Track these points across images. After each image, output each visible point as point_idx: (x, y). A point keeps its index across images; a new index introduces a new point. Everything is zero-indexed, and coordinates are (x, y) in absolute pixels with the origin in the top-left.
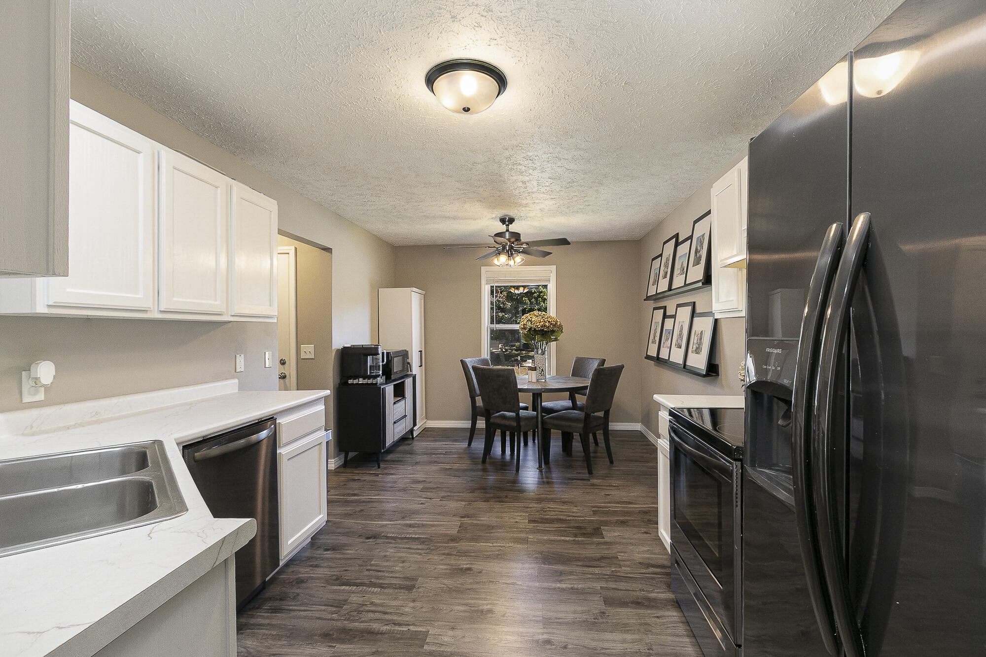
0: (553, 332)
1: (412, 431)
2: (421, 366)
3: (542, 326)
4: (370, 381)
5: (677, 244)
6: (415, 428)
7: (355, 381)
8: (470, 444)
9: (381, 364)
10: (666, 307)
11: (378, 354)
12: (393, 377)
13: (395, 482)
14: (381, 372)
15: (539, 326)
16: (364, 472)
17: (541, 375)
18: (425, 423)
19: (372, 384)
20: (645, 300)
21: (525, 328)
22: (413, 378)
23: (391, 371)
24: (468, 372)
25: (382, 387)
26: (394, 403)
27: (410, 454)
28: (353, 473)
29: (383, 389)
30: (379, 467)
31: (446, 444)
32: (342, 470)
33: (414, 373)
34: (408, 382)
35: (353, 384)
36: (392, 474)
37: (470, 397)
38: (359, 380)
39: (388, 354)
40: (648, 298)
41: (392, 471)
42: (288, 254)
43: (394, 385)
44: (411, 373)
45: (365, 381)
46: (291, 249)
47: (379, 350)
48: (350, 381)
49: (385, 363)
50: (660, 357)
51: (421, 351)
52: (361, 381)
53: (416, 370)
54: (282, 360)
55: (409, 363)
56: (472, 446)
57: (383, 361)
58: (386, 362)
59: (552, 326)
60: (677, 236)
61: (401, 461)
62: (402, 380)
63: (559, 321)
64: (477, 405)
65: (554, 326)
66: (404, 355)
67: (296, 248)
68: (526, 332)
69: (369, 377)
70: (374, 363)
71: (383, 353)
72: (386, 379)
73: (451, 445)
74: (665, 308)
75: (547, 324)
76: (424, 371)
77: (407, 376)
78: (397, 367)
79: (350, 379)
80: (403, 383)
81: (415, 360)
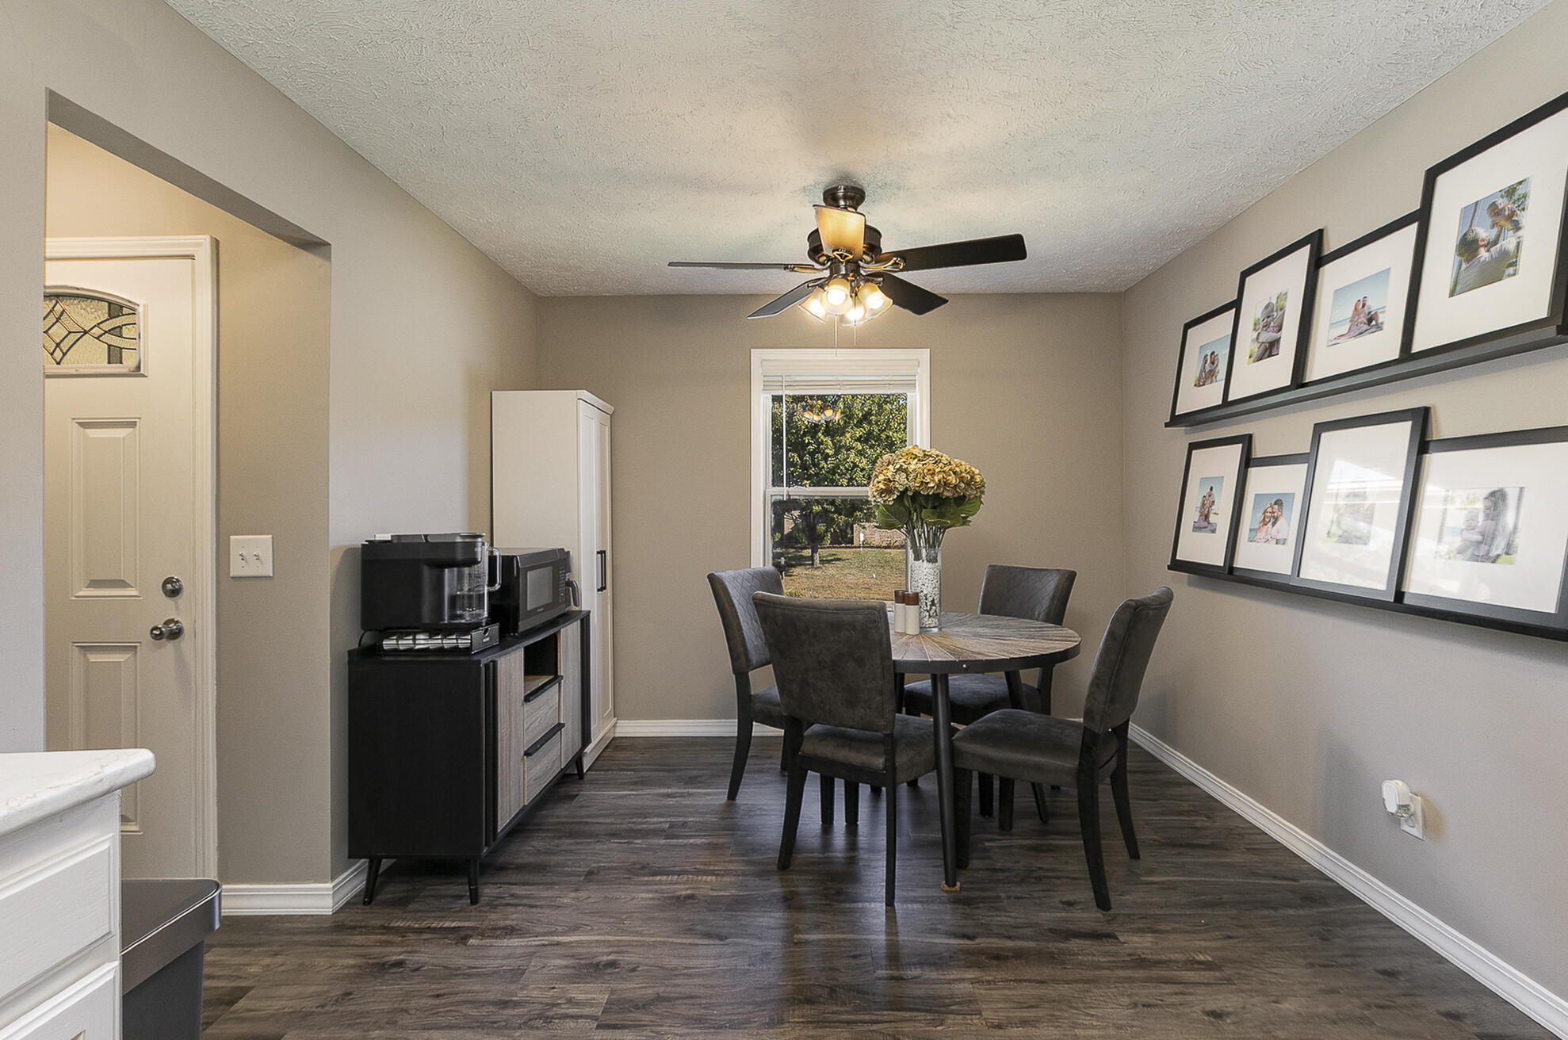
0: (961, 500)
1: (578, 760)
2: (602, 589)
3: (939, 485)
4: (450, 642)
5: (1318, 262)
6: (588, 750)
7: (406, 643)
8: (732, 795)
9: (486, 592)
10: (1250, 436)
11: (474, 562)
12: (523, 625)
13: (517, 974)
14: (486, 614)
15: (932, 485)
16: (424, 924)
17: (930, 616)
18: (614, 726)
19: (455, 650)
20: (1167, 425)
21: (888, 491)
22: (582, 621)
23: (517, 608)
24: (728, 608)
25: (484, 660)
26: (527, 699)
27: (571, 835)
28: (387, 929)
29: (487, 666)
30: (474, 899)
31: (668, 796)
32: (357, 917)
33: (584, 607)
34: (569, 635)
35: (395, 652)
36: (511, 931)
37: (735, 671)
38: (414, 639)
39: (508, 561)
40: (1176, 420)
41: (514, 918)
42: (192, 257)
43: (526, 648)
44: (577, 609)
45: (436, 642)
46: (199, 245)
47: (479, 549)
48: (389, 644)
49: (497, 587)
50: (1234, 566)
51: (602, 553)
52: (422, 641)
53: (589, 599)
54: (169, 581)
55: (570, 584)
56: (739, 800)
57: (492, 582)
58: (502, 586)
59: (962, 485)
60: (1316, 239)
61: (541, 868)
62: (551, 632)
63: (977, 472)
64: (752, 693)
65: (968, 484)
66: (558, 562)
67: (216, 244)
68: (891, 499)
69: (446, 631)
70: (466, 588)
71: (492, 559)
72: (503, 633)
73: (682, 796)
74: (1247, 441)
75: (953, 479)
76: (609, 601)
77: (566, 618)
78: (535, 593)
79: (388, 638)
80: (555, 638)
81: (585, 574)
